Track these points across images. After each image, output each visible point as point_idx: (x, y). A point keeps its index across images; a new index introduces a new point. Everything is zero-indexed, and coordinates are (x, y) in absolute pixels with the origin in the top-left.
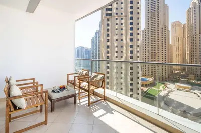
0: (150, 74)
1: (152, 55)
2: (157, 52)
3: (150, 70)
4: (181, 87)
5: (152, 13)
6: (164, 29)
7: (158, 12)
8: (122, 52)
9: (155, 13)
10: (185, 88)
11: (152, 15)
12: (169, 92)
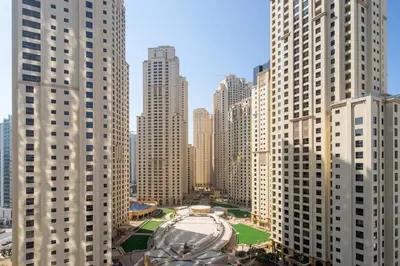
0: (153, 196)
1: (155, 162)
2: (164, 157)
3: (153, 189)
4: (195, 211)
5: (155, 89)
6: (176, 119)
7: (167, 89)
8: (67, 157)
9: (160, 88)
10: (201, 211)
11: (155, 92)
12: (176, 221)
